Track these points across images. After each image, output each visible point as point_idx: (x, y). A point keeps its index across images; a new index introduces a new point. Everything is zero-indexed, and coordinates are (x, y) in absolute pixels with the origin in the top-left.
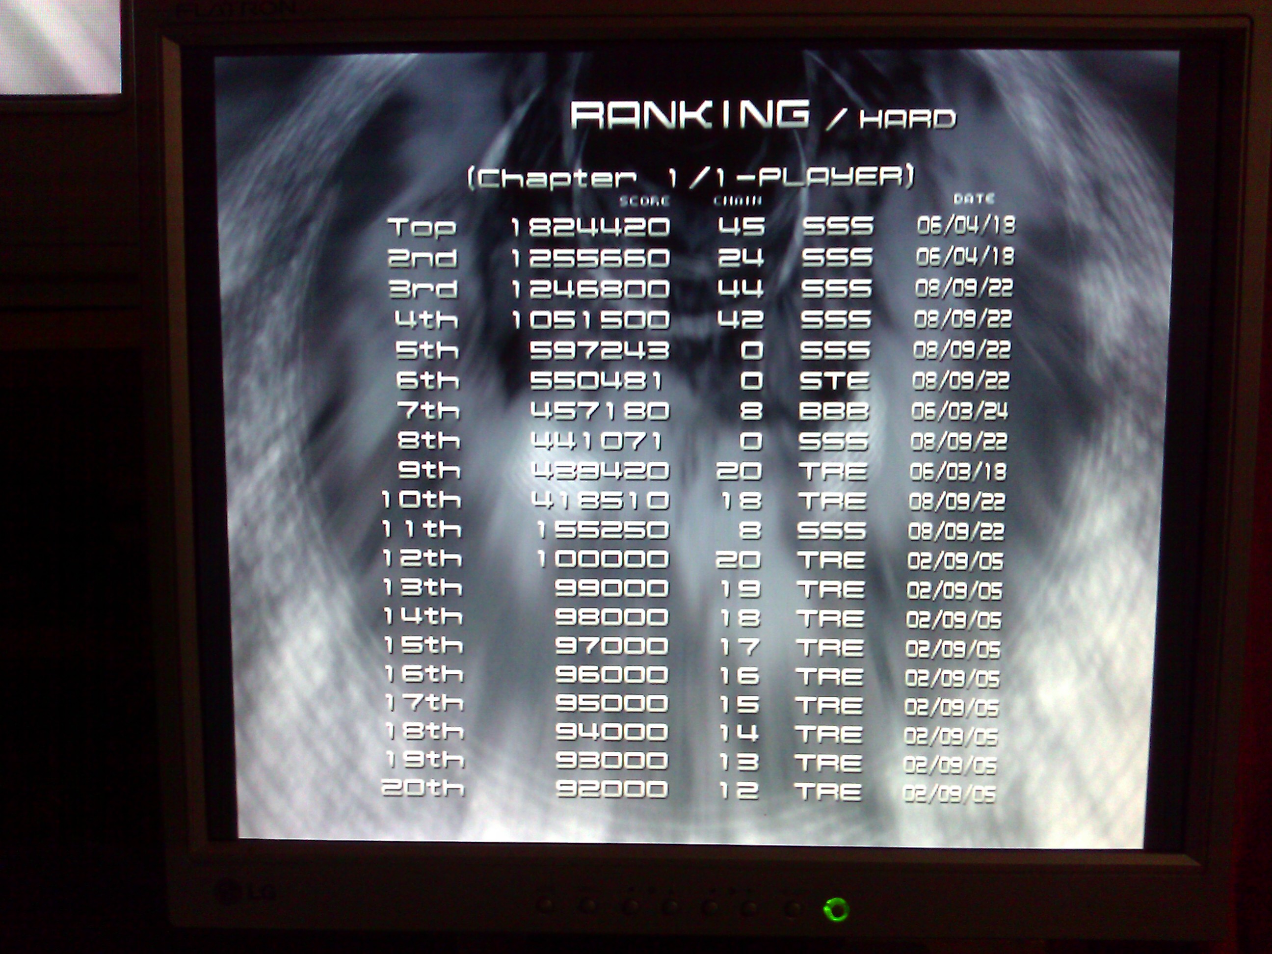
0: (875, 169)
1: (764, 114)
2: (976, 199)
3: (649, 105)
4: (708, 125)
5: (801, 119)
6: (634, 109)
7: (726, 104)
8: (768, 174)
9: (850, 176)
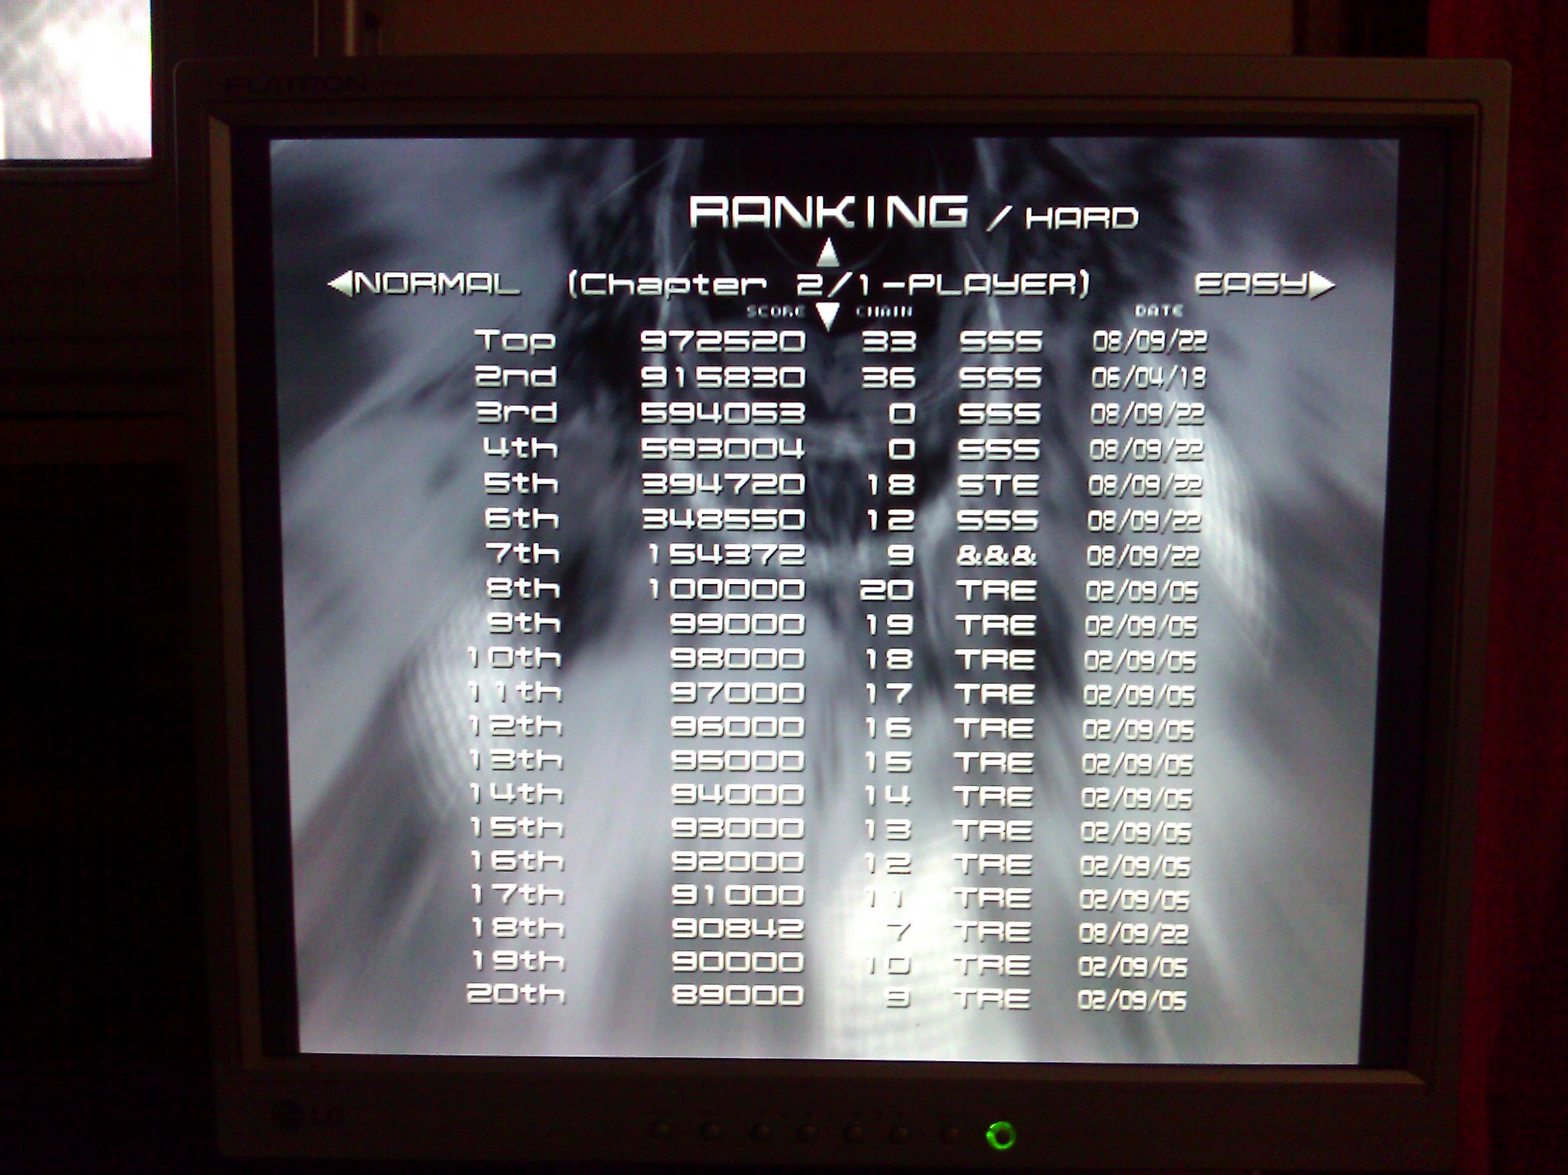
0: (1044, 276)
1: (915, 212)
2: (1161, 311)
3: (781, 200)
4: (850, 224)
5: (958, 218)
6: (763, 205)
7: (871, 200)
8: (919, 281)
9: (1014, 284)
